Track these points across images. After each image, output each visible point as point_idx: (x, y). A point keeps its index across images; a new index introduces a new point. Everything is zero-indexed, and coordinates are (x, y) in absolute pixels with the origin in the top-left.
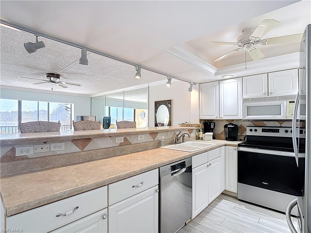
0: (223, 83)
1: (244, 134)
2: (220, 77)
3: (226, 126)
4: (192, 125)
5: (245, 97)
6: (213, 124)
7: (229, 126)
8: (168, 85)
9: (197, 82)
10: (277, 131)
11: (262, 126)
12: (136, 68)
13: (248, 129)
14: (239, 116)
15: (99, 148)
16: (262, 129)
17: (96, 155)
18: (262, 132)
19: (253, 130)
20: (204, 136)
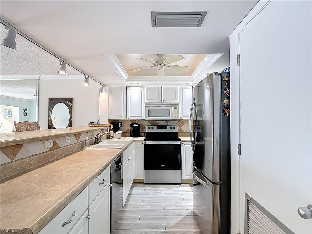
0: (130, 89)
1: (144, 131)
2: (129, 84)
3: (131, 125)
4: (103, 125)
5: (147, 102)
6: (120, 124)
7: (134, 125)
8: (86, 84)
9: (106, 84)
10: (166, 128)
11: (156, 124)
12: (61, 62)
13: (147, 127)
14: (142, 117)
15: (30, 155)
16: (157, 127)
17: (29, 164)
18: (157, 129)
19: (151, 128)
20: (114, 135)
